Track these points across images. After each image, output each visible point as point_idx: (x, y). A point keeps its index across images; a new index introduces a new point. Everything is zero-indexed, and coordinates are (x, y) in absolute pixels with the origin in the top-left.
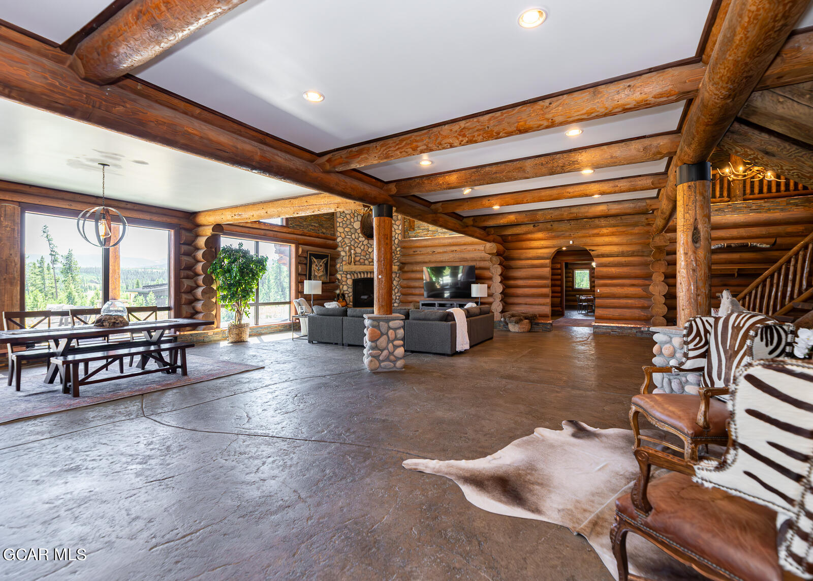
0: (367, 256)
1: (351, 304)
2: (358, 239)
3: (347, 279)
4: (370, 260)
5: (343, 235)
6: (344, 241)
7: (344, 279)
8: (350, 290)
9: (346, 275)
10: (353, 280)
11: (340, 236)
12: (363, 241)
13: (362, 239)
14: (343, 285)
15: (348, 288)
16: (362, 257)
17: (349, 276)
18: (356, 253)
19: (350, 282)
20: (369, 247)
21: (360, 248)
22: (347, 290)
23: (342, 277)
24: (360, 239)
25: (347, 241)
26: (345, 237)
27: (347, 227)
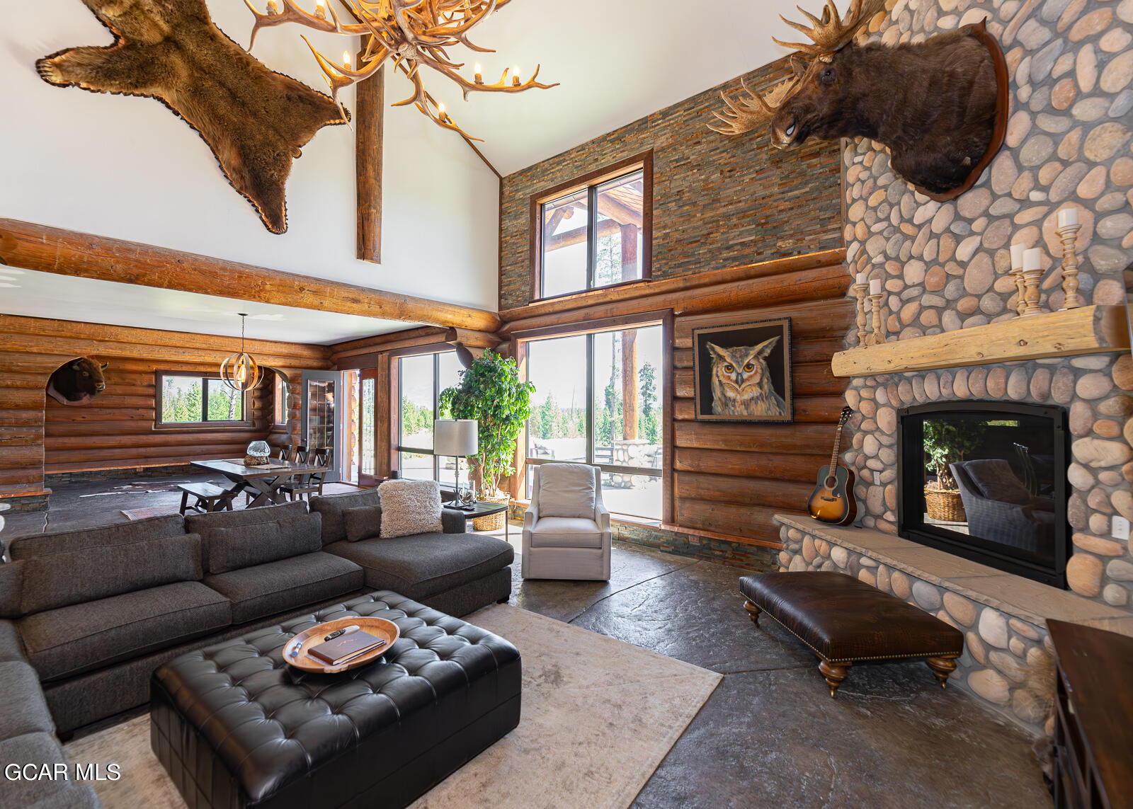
0: (950, 290)
1: (890, 517)
2: (910, 221)
3: (877, 406)
4: (963, 304)
5: (860, 231)
6: (863, 252)
7: (865, 408)
8: (888, 455)
9: (874, 388)
10: (899, 411)
11: (855, 239)
12: (930, 221)
13: (928, 210)
14: (866, 433)
15: (881, 445)
16: (927, 300)
17: (880, 396)
18: (906, 287)
19: (886, 419)
20: (958, 239)
21: (921, 258)
22: (876, 457)
23: (861, 399)
24: (919, 217)
25: (872, 247)
26: (870, 234)
27: (875, 187)
